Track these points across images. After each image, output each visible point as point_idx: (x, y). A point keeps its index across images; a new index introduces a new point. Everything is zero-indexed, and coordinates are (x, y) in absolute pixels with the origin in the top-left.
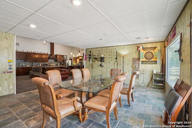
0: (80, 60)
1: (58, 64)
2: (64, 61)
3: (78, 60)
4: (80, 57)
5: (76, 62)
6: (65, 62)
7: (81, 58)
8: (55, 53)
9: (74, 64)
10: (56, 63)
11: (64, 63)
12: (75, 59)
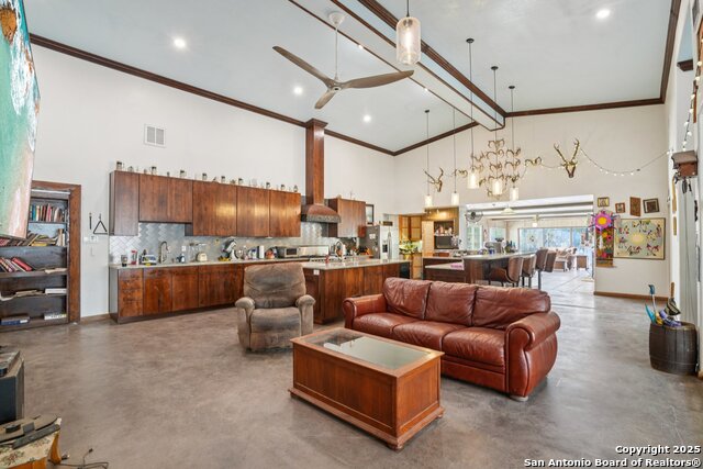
0: (438, 224)
2: (363, 232)
3: (428, 227)
4: (442, 210)
7: (443, 216)
10: (333, 242)
12: (405, 223)
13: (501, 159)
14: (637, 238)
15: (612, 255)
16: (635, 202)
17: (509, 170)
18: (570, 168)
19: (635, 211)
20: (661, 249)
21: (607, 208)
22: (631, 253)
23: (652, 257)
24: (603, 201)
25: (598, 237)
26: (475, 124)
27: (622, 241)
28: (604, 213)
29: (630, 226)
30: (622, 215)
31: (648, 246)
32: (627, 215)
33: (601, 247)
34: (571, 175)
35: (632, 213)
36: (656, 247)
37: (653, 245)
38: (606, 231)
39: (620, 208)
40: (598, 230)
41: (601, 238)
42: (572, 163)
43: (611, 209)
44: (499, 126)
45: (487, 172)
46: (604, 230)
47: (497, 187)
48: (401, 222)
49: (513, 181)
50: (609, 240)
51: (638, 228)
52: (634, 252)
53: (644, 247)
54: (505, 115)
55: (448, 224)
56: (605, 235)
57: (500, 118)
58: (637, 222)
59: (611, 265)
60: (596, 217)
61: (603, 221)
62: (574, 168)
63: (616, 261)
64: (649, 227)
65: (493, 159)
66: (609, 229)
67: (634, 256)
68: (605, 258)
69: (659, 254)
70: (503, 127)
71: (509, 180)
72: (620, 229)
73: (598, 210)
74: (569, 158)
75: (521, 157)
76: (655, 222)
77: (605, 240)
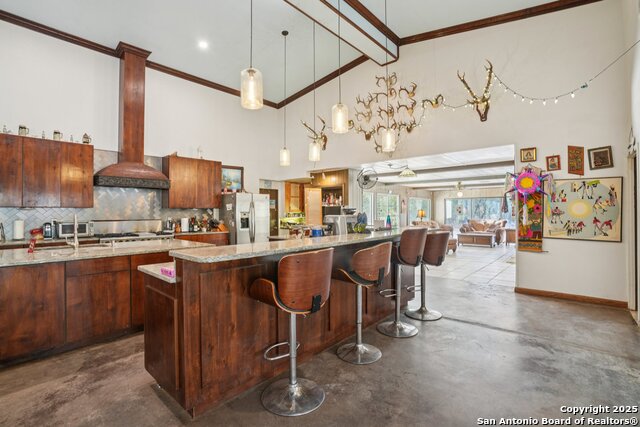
0: (327, 192)
1: (179, 223)
2: (220, 202)
3: (313, 195)
4: (329, 173)
5: (302, 208)
6: (229, 207)
7: (332, 181)
8: (154, 147)
9: (287, 220)
10: (169, 217)
11: (222, 216)
12: (295, 191)
13: (394, 102)
14: (578, 208)
15: (540, 235)
16: (575, 153)
17: (402, 116)
18: (482, 107)
19: (576, 168)
20: (616, 225)
21: (533, 164)
22: (569, 231)
23: (602, 237)
24: (528, 154)
25: (520, 206)
26: (364, 58)
27: (556, 213)
28: (529, 171)
29: (568, 190)
30: (556, 174)
31: (596, 221)
32: (563, 173)
33: (525, 222)
34: (484, 118)
35: (571, 170)
36: (608, 223)
37: (603, 219)
38: (533, 198)
39: (553, 163)
40: (521, 196)
41: (525, 209)
42: (484, 100)
43: (540, 165)
44: (391, 59)
45: (376, 120)
46: (531, 196)
47: (388, 140)
48: (288, 189)
49: (409, 130)
50: (537, 211)
51: (579, 194)
52: (573, 229)
53: (589, 223)
54: (400, 42)
55: (336, 191)
56: (532, 204)
57: (392, 47)
58: (578, 184)
59: (540, 249)
60: (519, 177)
61: (527, 183)
62: (487, 107)
63: (547, 244)
64: (597, 192)
65: (383, 103)
66: (537, 195)
67: (573, 236)
68: (531, 238)
69: (613, 233)
70: (397, 58)
71: (404, 129)
72: (553, 195)
73: (520, 167)
74: (479, 92)
75: (418, 98)
76: (606, 184)
77: (531, 211)
